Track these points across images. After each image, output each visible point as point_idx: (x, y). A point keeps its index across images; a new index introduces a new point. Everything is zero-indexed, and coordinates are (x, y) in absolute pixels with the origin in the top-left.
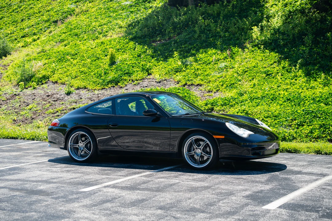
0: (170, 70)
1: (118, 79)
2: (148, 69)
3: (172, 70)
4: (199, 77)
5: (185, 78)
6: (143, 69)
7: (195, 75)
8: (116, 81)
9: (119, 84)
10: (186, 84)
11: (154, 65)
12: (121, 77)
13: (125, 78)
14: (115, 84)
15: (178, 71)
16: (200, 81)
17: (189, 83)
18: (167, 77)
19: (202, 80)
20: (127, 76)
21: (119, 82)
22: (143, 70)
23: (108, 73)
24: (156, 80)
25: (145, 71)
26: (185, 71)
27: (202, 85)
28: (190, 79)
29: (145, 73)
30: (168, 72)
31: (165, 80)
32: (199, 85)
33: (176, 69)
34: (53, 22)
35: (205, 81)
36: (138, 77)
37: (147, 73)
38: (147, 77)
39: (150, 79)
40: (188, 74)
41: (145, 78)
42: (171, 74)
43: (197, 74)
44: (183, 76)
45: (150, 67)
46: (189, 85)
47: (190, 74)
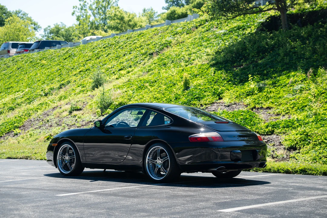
0: (242, 93)
2: (219, 93)
4: (270, 100)
5: (254, 101)
6: (214, 94)
7: (267, 98)
10: (255, 107)
11: (227, 89)
15: (250, 94)
16: (270, 104)
17: (257, 106)
18: (237, 101)
24: (225, 104)
25: (216, 96)
26: (256, 94)
27: (272, 108)
28: (261, 102)
29: (216, 98)
30: (239, 95)
31: (235, 104)
32: (269, 108)
33: (248, 92)
34: (150, 54)
35: (276, 103)
36: (207, 102)
37: (218, 97)
38: (217, 101)
39: (220, 103)
40: (259, 97)
41: (215, 102)
42: (242, 98)
43: (269, 97)
44: (253, 99)
45: (222, 91)
46: (258, 109)
47: (261, 97)
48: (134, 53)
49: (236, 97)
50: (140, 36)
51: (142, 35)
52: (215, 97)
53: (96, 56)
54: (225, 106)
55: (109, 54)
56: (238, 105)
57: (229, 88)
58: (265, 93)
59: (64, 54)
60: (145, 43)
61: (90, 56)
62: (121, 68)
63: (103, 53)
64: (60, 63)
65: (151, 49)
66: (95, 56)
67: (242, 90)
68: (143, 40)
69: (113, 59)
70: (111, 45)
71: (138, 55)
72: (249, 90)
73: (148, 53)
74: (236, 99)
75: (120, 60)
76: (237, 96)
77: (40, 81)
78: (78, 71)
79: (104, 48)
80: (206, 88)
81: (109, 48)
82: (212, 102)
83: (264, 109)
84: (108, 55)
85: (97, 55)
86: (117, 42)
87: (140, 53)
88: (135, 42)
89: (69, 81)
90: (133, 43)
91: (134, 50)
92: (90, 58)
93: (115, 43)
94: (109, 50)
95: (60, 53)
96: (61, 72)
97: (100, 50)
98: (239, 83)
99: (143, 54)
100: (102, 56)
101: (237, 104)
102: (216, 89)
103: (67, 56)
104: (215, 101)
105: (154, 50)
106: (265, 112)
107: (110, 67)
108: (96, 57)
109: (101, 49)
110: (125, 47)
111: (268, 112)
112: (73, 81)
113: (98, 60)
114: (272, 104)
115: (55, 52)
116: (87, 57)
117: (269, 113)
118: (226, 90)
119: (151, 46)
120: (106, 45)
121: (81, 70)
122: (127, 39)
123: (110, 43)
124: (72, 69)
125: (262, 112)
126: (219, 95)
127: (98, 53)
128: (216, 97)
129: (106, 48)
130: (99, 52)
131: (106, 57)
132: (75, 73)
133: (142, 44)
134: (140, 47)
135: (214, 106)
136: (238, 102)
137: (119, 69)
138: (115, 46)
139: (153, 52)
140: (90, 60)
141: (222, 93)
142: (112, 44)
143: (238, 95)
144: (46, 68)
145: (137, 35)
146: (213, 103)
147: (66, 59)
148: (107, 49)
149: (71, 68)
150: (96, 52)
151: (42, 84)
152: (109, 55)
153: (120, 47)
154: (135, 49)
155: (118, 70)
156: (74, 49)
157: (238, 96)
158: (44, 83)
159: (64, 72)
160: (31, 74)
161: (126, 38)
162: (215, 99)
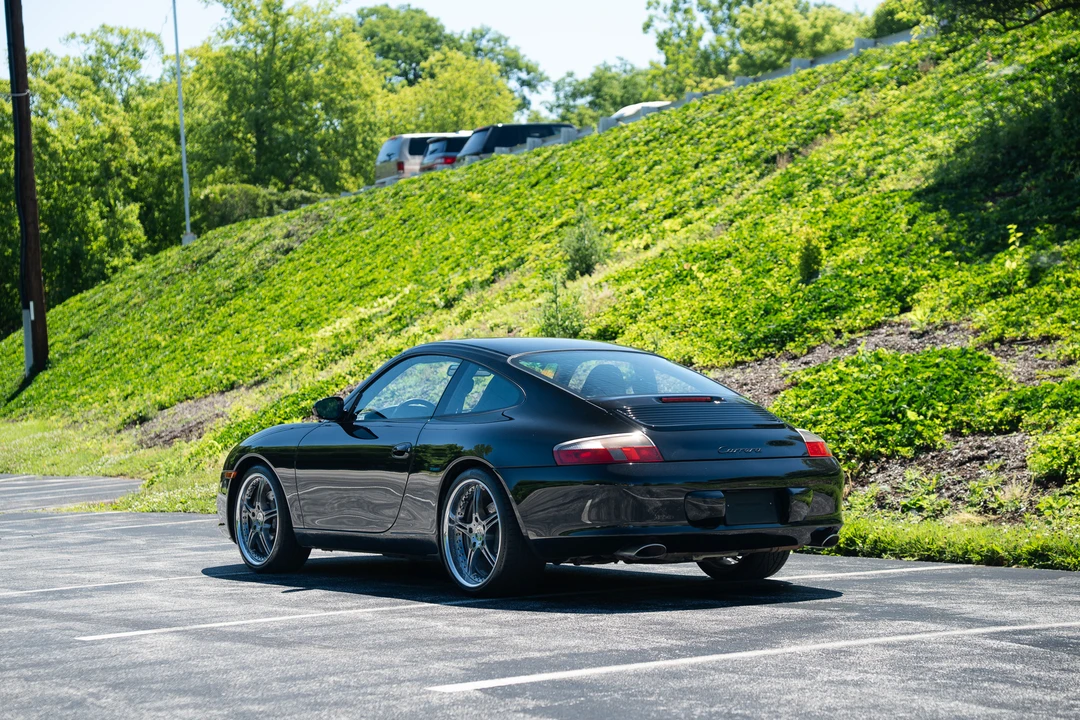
0: (976, 289)
1: (791, 330)
2: (904, 289)
3: (980, 289)
4: (1059, 313)
5: (1007, 316)
6: (888, 292)
7: (1051, 305)
8: (782, 337)
9: (790, 346)
10: (1000, 339)
11: (932, 277)
12: (804, 321)
13: (819, 324)
14: (778, 346)
15: (1002, 293)
16: (1054, 326)
17: (1011, 333)
18: (952, 318)
19: (1063, 321)
20: (826, 317)
21: (793, 340)
22: (888, 295)
23: (776, 312)
24: (913, 329)
25: (892, 299)
26: (1021, 291)
27: (1058, 338)
28: (1024, 318)
29: (891, 307)
30: (965, 297)
31: (945, 326)
32: (1047, 339)
33: (994, 285)
34: (767, 161)
35: (1073, 323)
36: (858, 321)
37: (900, 304)
38: (890, 319)
39: (900, 324)
40: (1025, 301)
41: (885, 323)
42: (971, 306)
43: (1059, 299)
44: (1003, 310)
45: (915, 285)
46: (1014, 341)
47: (1033, 302)
48: (725, 159)
49: (953, 304)
50: (759, 97)
51: (765, 95)
52: (889, 304)
53: (617, 170)
54: (911, 333)
55: (656, 163)
56: (955, 329)
57: (942, 271)
58: (1050, 286)
59: (537, 168)
60: (767, 121)
61: (602, 171)
62: (671, 211)
63: (639, 162)
64: (516, 200)
65: (774, 142)
66: (614, 171)
67: (979, 281)
68: (762, 111)
69: (661, 180)
70: (669, 132)
71: (732, 166)
72: (998, 277)
73: (763, 156)
74: (953, 309)
75: (680, 182)
76: (955, 300)
77: (450, 260)
78: (556, 222)
79: (647, 143)
80: (869, 275)
81: (661, 143)
82: (873, 322)
83: (1031, 343)
84: (651, 168)
85: (620, 167)
86: (687, 121)
87: (741, 159)
88: (738, 118)
89: (522, 259)
90: (730, 124)
91: (730, 148)
92: (598, 178)
93: (680, 124)
94: (658, 150)
95: (526, 167)
96: (510, 228)
97: (632, 150)
98: (980, 254)
99: (748, 161)
100: (636, 170)
101: (952, 327)
102: (896, 278)
103: (543, 175)
104: (884, 318)
105: (781, 146)
106: (1032, 352)
107: (644, 209)
108: (617, 175)
109: (637, 149)
110: (706, 140)
111: (1040, 353)
112: (531, 257)
113: (621, 185)
114: (1059, 325)
115: (513, 164)
116: (592, 177)
117: (1043, 359)
118: (929, 279)
119: (778, 133)
120: (654, 133)
121: (564, 219)
122: (720, 110)
123: (665, 126)
124: (541, 217)
125: (1021, 355)
126: (901, 298)
127: (625, 163)
128: (893, 303)
129: (652, 145)
130: (628, 157)
131: (646, 172)
132: (544, 230)
133: (756, 127)
134: (749, 135)
135: (878, 334)
136: (954, 321)
137: (663, 214)
138: (680, 137)
139: (780, 153)
140: (597, 185)
141: (915, 290)
142: (672, 129)
143: (962, 296)
144: (477, 216)
145: (749, 98)
146: (879, 325)
147: (537, 183)
148: (655, 147)
149: (539, 214)
150: (620, 160)
151: (453, 269)
152: (654, 166)
153: (692, 139)
154: (734, 145)
155: (661, 218)
156: (564, 152)
157: (959, 298)
158: (458, 265)
159: (519, 227)
160: (433, 238)
161: (718, 106)
162: (888, 310)
